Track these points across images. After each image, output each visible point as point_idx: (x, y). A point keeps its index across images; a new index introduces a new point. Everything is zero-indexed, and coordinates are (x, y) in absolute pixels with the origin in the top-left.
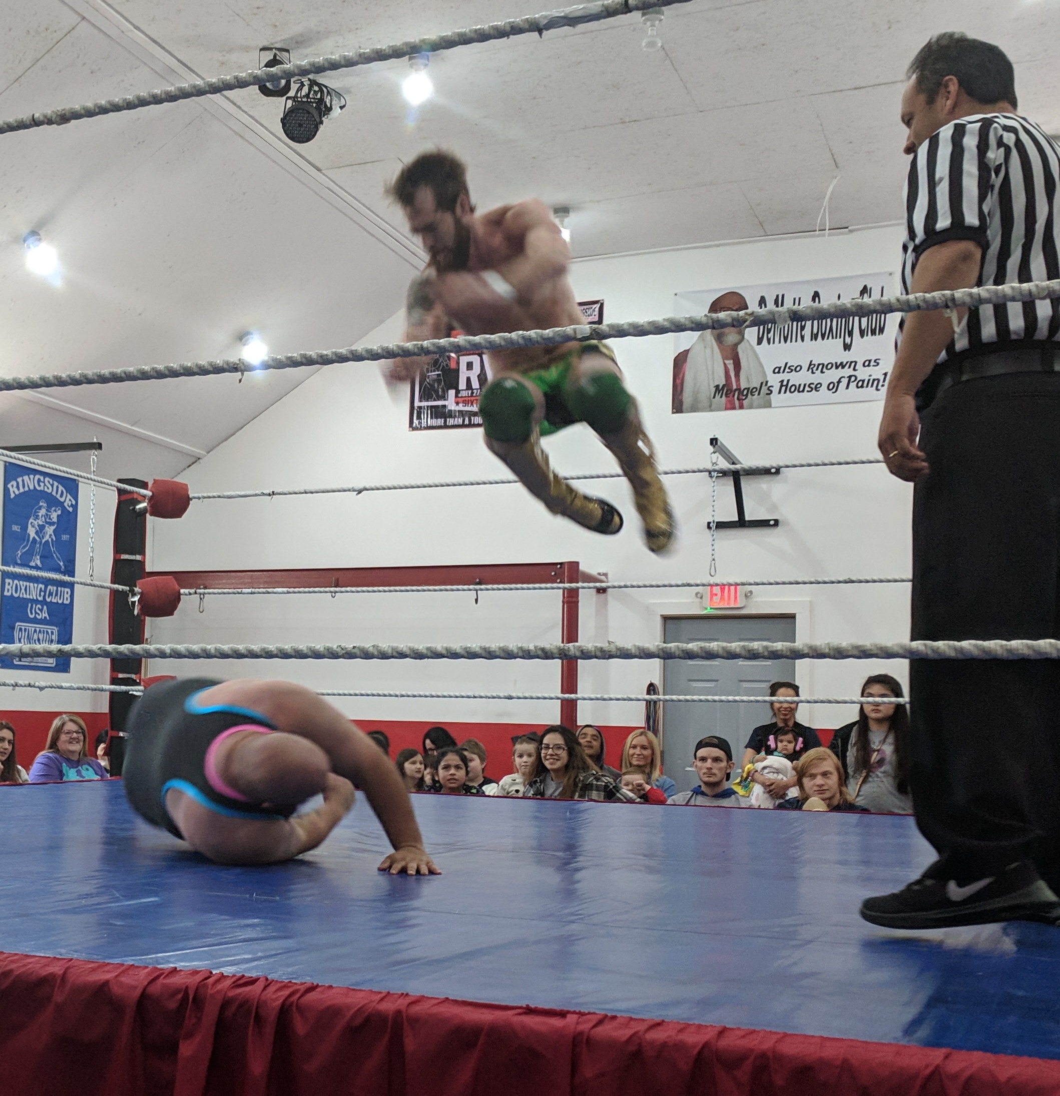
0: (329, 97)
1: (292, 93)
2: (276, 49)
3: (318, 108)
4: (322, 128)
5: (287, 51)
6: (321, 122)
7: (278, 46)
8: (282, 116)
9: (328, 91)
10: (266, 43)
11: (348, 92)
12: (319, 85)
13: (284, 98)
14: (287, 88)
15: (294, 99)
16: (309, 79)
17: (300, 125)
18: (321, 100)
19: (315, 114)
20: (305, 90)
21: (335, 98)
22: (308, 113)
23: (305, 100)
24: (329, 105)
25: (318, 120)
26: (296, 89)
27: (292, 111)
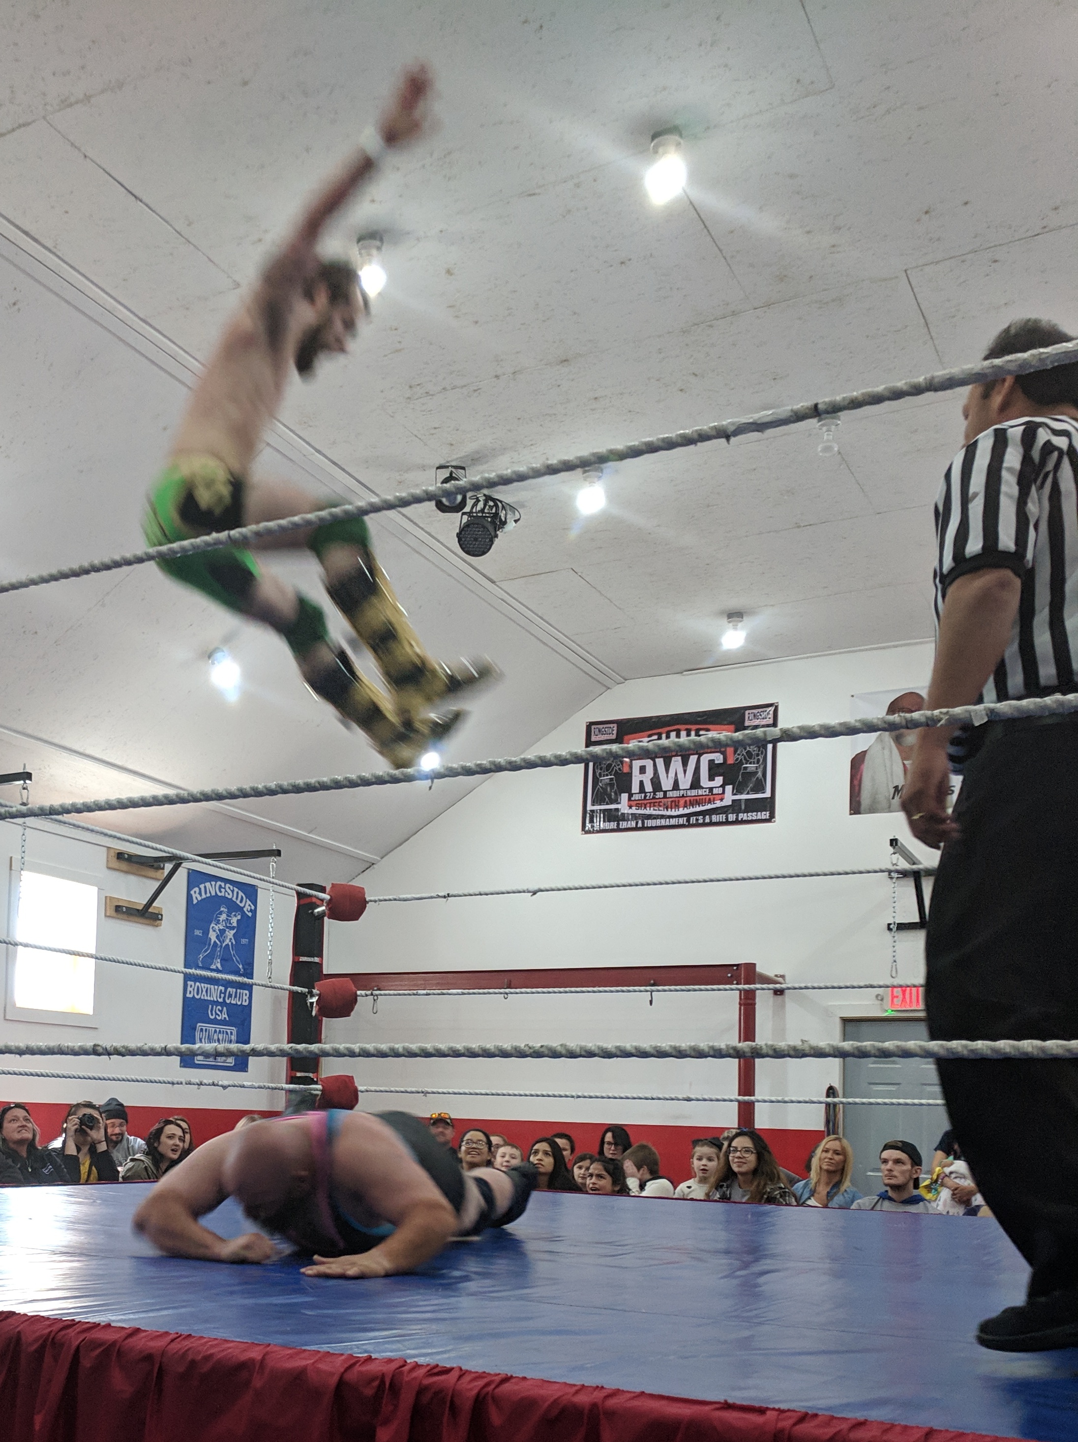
0: (504, 512)
1: (467, 509)
2: (452, 466)
3: (493, 522)
4: (497, 542)
5: (463, 468)
6: (496, 536)
7: (454, 464)
8: (458, 531)
9: (503, 505)
10: (442, 462)
11: (523, 506)
12: (494, 500)
13: (460, 514)
14: (463, 503)
15: (469, 514)
16: (485, 495)
17: (476, 540)
18: (496, 515)
19: (491, 529)
20: (480, 505)
21: (509, 512)
22: (484, 527)
23: (480, 515)
24: (503, 519)
25: (493, 534)
26: (471, 504)
27: (467, 525)
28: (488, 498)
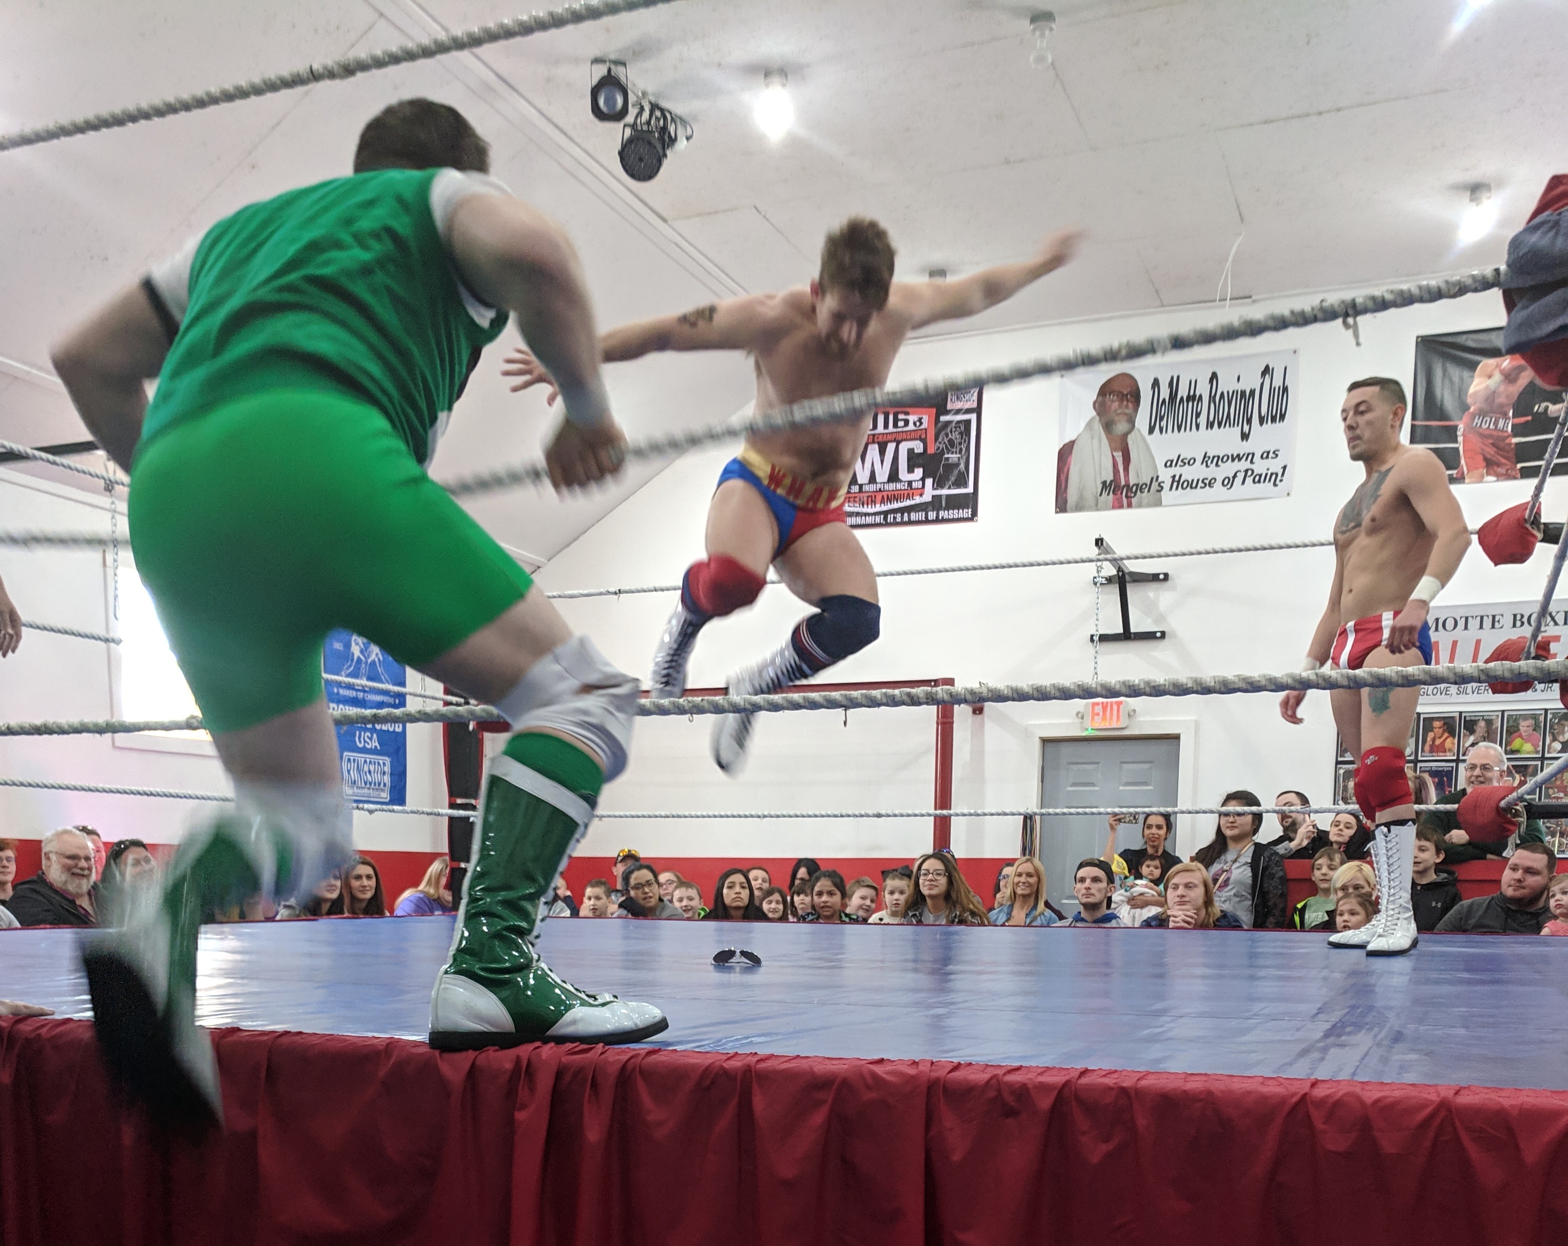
0: (673, 126)
2: (610, 61)
3: (661, 139)
4: (666, 163)
5: (624, 64)
6: (665, 155)
7: (613, 57)
8: (619, 147)
9: (672, 119)
10: (598, 53)
12: (662, 110)
13: (621, 124)
14: (624, 112)
15: (633, 126)
16: (650, 103)
17: (641, 160)
18: (664, 129)
19: (659, 147)
20: (646, 115)
21: (679, 127)
22: (650, 143)
23: (645, 128)
24: (673, 134)
25: (661, 151)
26: (635, 114)
27: (631, 141)
28: (654, 107)
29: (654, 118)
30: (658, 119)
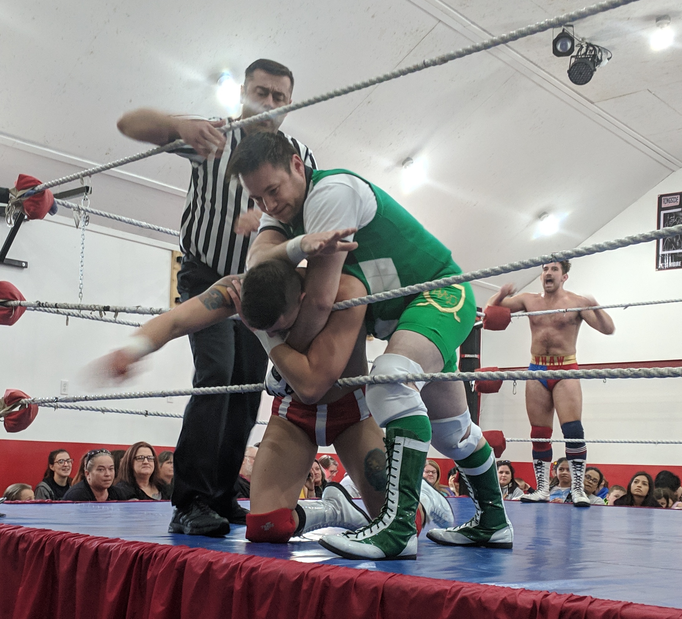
0: (600, 53)
1: (574, 53)
3: (593, 61)
4: (595, 74)
5: (571, 26)
8: (568, 69)
9: (600, 50)
11: (613, 48)
12: (593, 46)
13: (570, 57)
15: (576, 57)
16: (586, 43)
17: (581, 73)
18: (595, 56)
19: (592, 66)
20: (584, 50)
21: (603, 53)
22: (586, 65)
23: (583, 56)
24: (600, 59)
25: (593, 69)
26: (578, 50)
27: (575, 64)
28: (589, 45)
29: (589, 51)
30: (591, 51)
